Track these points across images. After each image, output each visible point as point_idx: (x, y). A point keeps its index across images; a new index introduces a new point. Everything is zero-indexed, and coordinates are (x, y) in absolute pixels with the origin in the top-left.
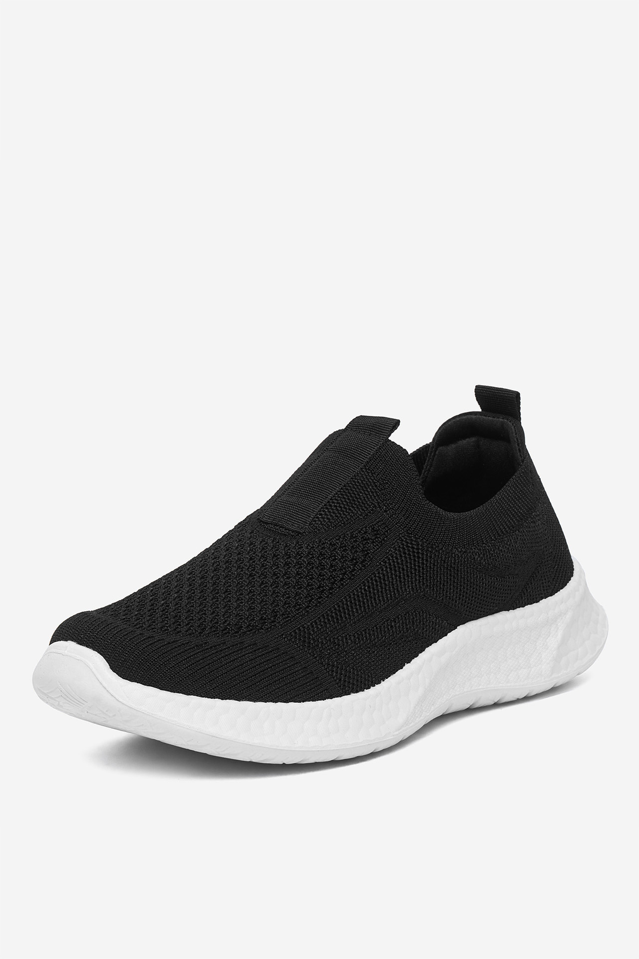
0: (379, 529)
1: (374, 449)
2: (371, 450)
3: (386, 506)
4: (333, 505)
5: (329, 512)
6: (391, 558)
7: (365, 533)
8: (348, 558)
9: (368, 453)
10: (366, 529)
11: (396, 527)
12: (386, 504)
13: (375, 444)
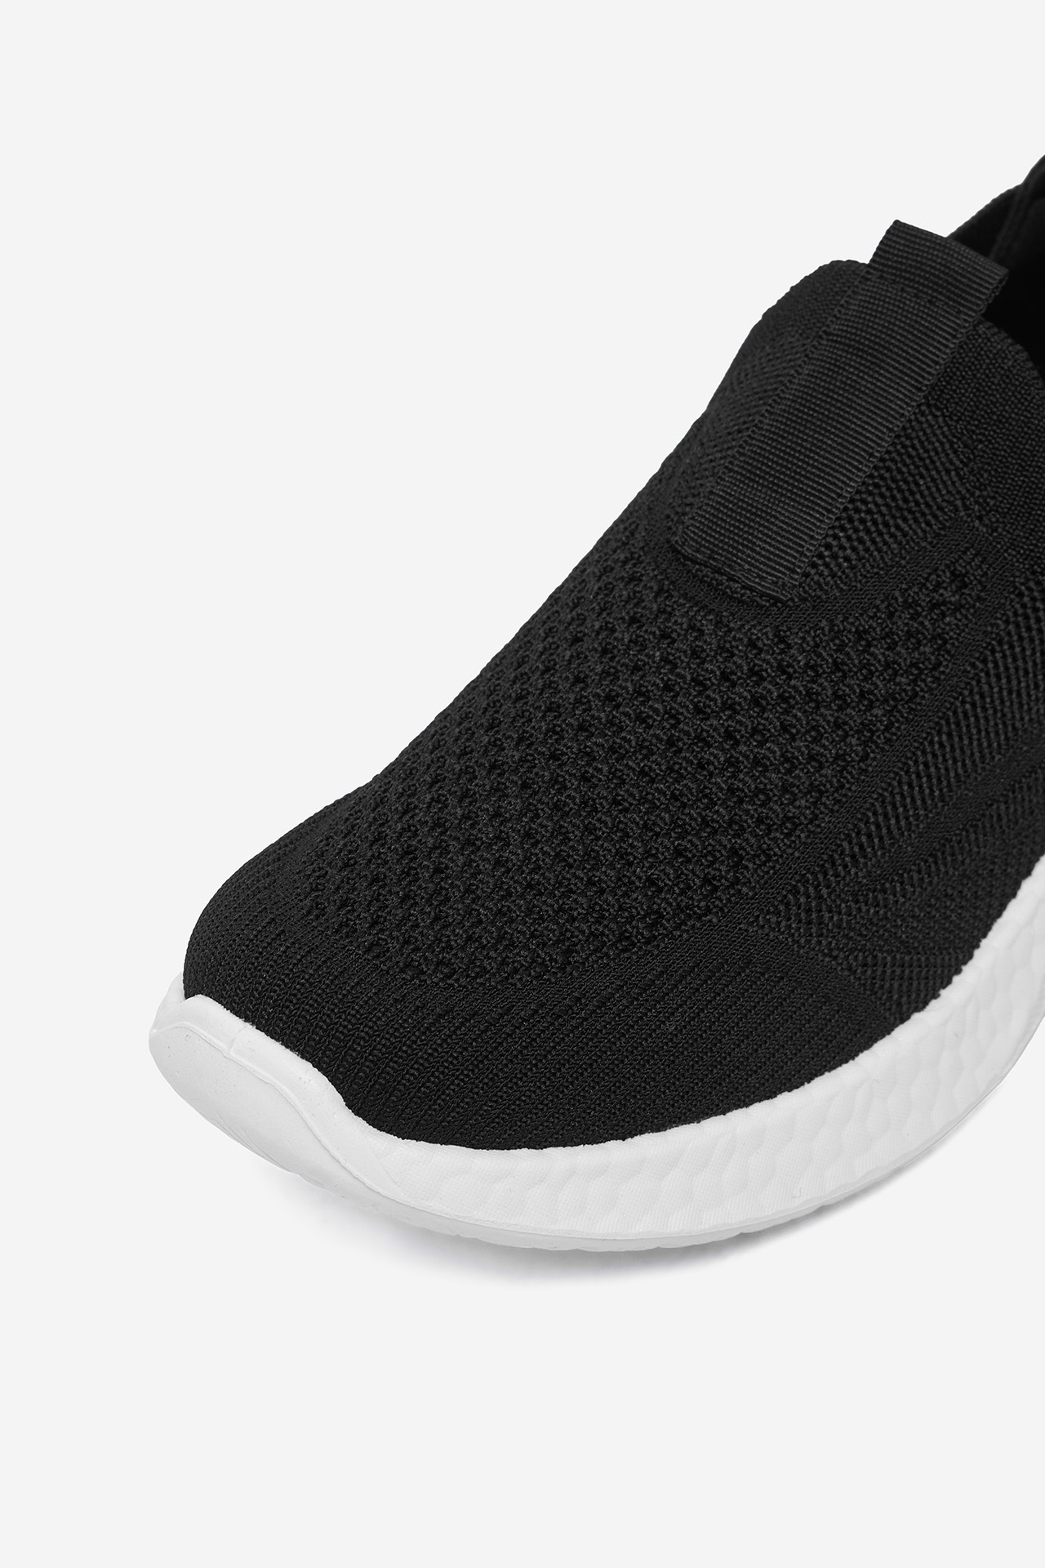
0: (967, 572)
1: (946, 346)
2: (940, 350)
3: (980, 504)
4: (856, 516)
5: (849, 538)
6: (998, 648)
7: (938, 585)
8: (899, 665)
9: (933, 361)
10: (939, 576)
11: (1005, 558)
12: (981, 500)
13: (949, 333)
